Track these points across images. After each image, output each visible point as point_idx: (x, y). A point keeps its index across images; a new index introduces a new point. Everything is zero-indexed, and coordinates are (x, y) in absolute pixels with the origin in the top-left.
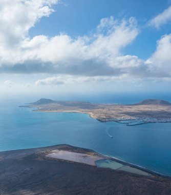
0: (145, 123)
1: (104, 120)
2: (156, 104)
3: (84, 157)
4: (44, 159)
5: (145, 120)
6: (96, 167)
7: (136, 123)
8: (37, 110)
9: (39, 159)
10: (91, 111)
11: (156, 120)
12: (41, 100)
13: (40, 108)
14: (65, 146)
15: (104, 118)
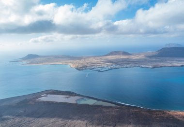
0: (112, 69)
1: (81, 69)
2: (119, 54)
3: (67, 98)
4: (35, 102)
5: (112, 67)
6: (76, 104)
7: (105, 70)
8: (25, 64)
9: (31, 103)
10: (70, 63)
11: (119, 66)
12: (29, 55)
13: (28, 62)
14: (51, 91)
15: (81, 67)
